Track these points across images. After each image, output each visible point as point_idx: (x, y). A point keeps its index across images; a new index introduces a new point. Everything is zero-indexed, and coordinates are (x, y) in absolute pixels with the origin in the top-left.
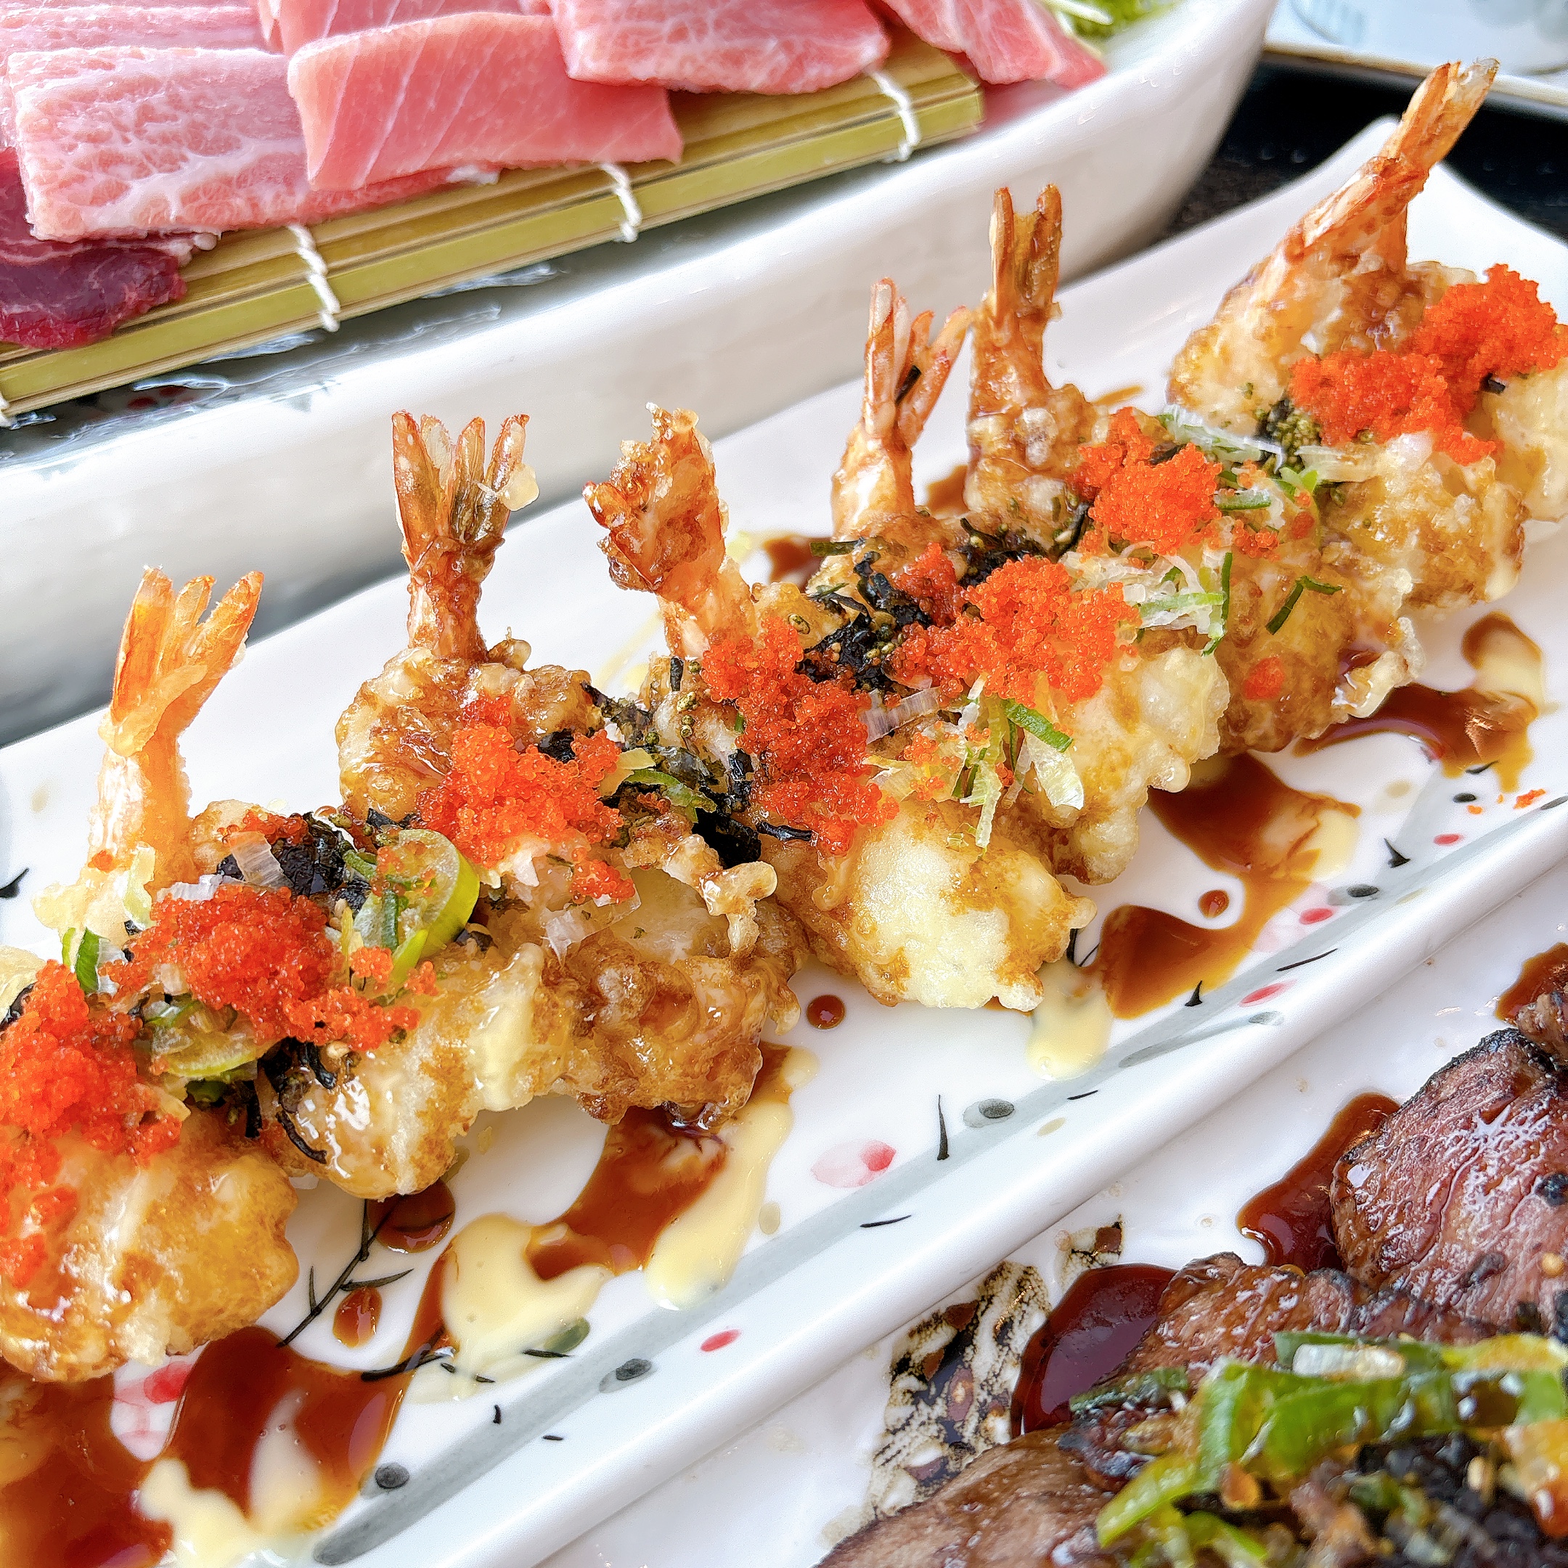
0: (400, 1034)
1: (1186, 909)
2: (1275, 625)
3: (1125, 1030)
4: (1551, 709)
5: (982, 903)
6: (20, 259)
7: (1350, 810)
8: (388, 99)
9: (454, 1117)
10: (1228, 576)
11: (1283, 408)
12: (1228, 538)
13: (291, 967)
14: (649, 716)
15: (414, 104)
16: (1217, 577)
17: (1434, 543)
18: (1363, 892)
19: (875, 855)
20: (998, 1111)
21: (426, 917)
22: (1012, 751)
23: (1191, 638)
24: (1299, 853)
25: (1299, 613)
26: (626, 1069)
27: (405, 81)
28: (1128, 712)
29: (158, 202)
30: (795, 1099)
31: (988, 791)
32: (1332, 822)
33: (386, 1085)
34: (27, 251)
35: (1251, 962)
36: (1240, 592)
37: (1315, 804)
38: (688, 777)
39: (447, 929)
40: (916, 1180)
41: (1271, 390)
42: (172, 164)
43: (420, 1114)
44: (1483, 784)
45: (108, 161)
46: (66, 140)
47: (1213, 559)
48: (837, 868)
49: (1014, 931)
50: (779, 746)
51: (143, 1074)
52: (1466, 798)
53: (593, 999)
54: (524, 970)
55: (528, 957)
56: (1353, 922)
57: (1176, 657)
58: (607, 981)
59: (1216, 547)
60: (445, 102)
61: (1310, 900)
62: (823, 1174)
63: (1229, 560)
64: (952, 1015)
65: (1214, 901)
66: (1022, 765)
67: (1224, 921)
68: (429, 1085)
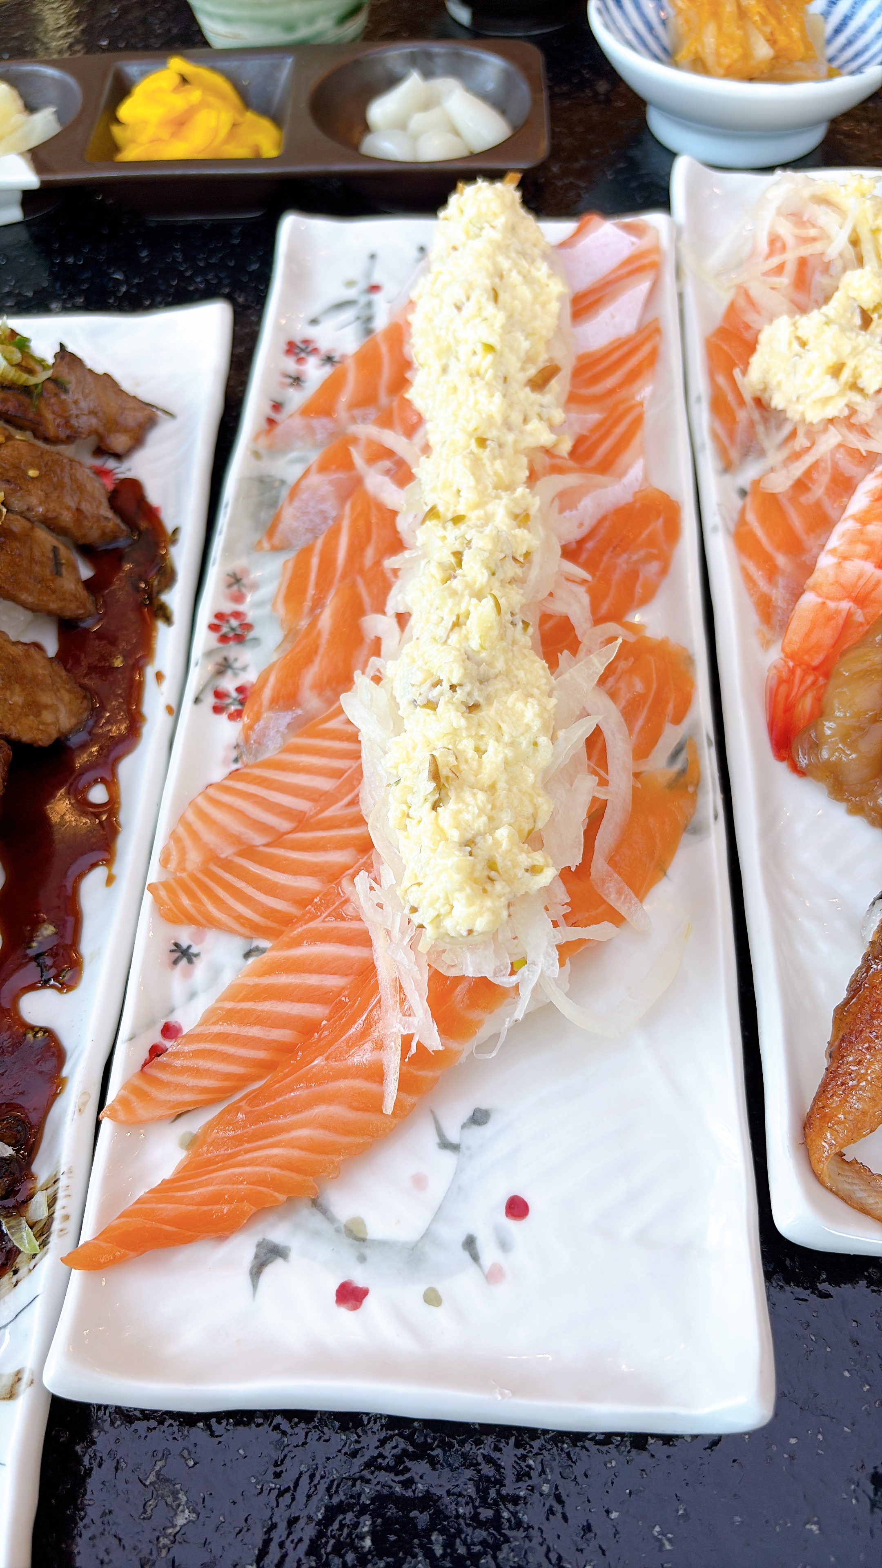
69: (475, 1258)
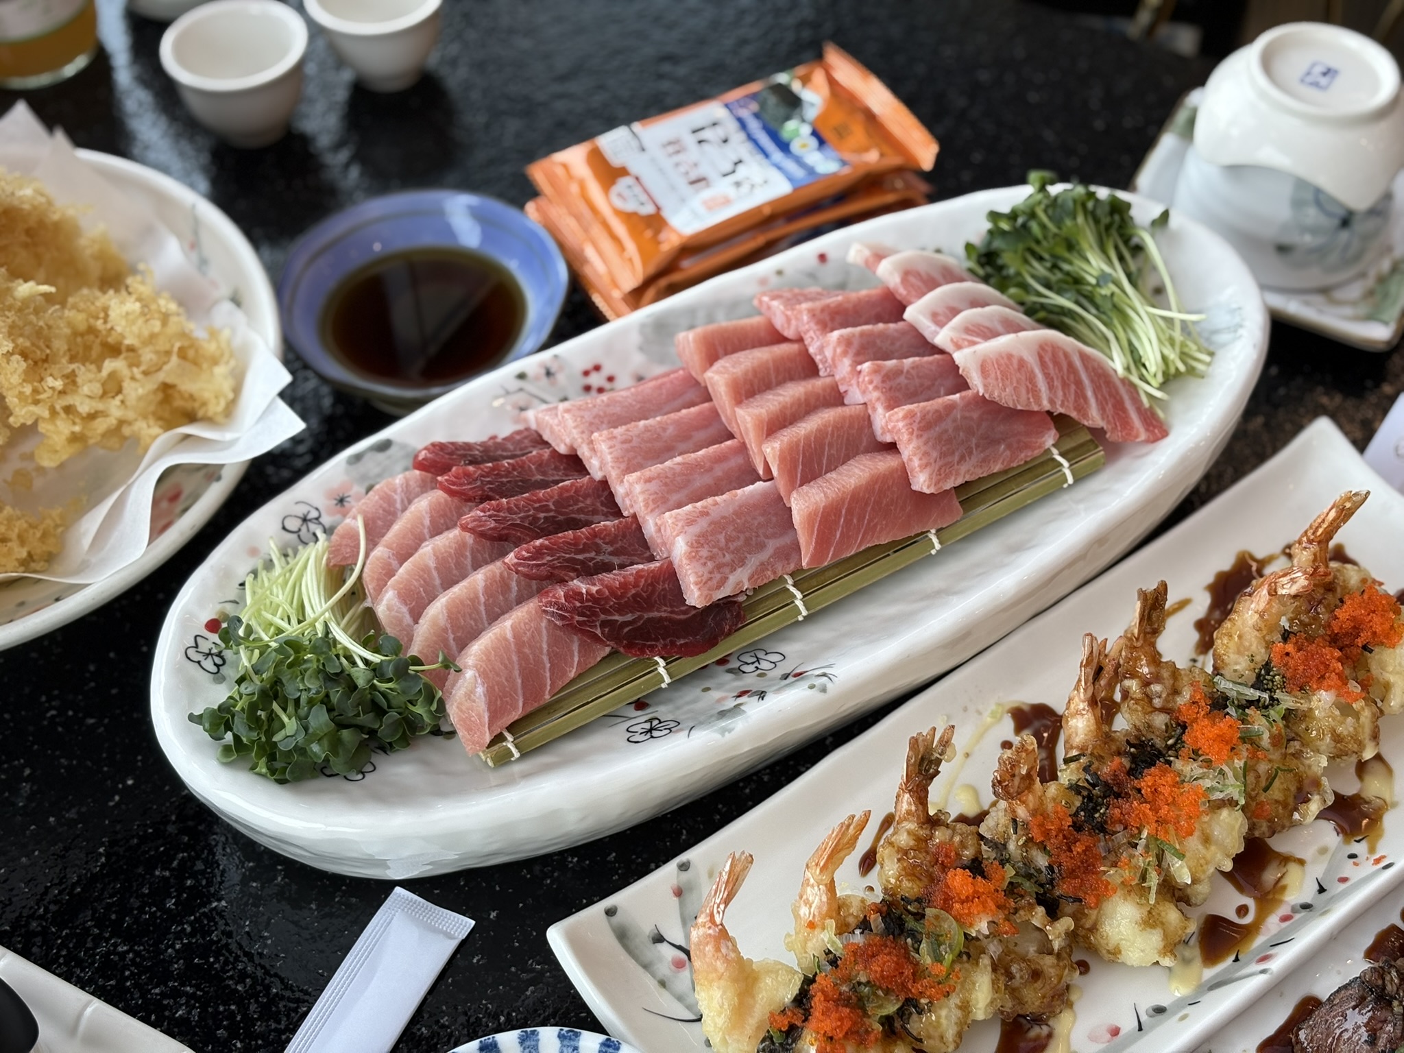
0: (947, 995)
1: (1232, 916)
2: (1266, 789)
3: (1209, 973)
4: (1394, 805)
5: (1153, 927)
6: (682, 617)
7: (1301, 862)
8: (837, 522)
9: (966, 1023)
10: (1246, 769)
11: (1267, 666)
12: (1245, 754)
13: (908, 972)
14: (1005, 846)
15: (848, 522)
16: (1241, 772)
17: (1337, 738)
18: (1306, 907)
19: (1108, 907)
20: (1160, 1010)
21: (950, 946)
22: (1160, 857)
23: (1231, 803)
24: (1279, 888)
25: (1277, 783)
26: (1019, 1001)
27: (844, 512)
28: (1207, 840)
29: (740, 583)
30: (1075, 1007)
31: (1154, 880)
32: (1293, 869)
33: (944, 1013)
34: (685, 613)
35: (1259, 941)
36: (1251, 778)
37: (1286, 860)
38: (1029, 876)
39: (957, 952)
40: (1131, 1040)
41: (1261, 657)
42: (742, 562)
43: (956, 1023)
44: (1360, 848)
45: (719, 567)
46: (703, 561)
47: (1239, 763)
48: (1093, 914)
49: (1166, 936)
50: (1067, 864)
51: (865, 1014)
52: (1353, 856)
53: (1010, 976)
54: (985, 967)
55: (985, 961)
56: (1302, 923)
57: (1225, 813)
58: (1014, 969)
59: (1240, 759)
60: (861, 519)
61: (1283, 910)
62: (1093, 1038)
63: (1246, 763)
64: (1141, 969)
65: (1242, 910)
66: (1164, 865)
67: (1248, 920)
68: (959, 1013)
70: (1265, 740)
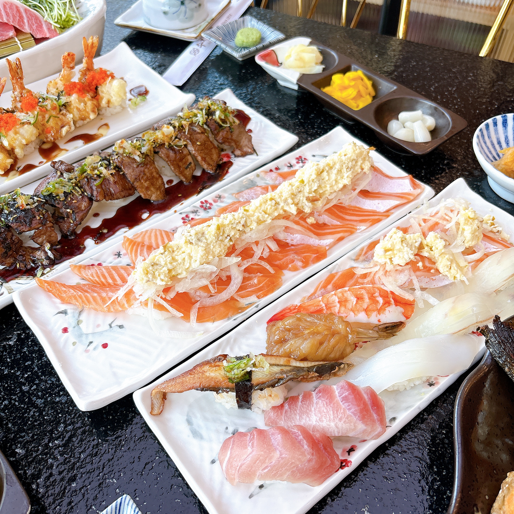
1: (36, 164)
2: (48, 121)
7: (67, 150)
10: (38, 115)
12: (39, 110)
17: (79, 110)
23: (29, 123)
25: (51, 120)
36: (40, 117)
37: (62, 150)
41: (62, 89)
47: (36, 113)
57: (26, 126)
65: (41, 162)
69: (88, 346)
70: (49, 107)
